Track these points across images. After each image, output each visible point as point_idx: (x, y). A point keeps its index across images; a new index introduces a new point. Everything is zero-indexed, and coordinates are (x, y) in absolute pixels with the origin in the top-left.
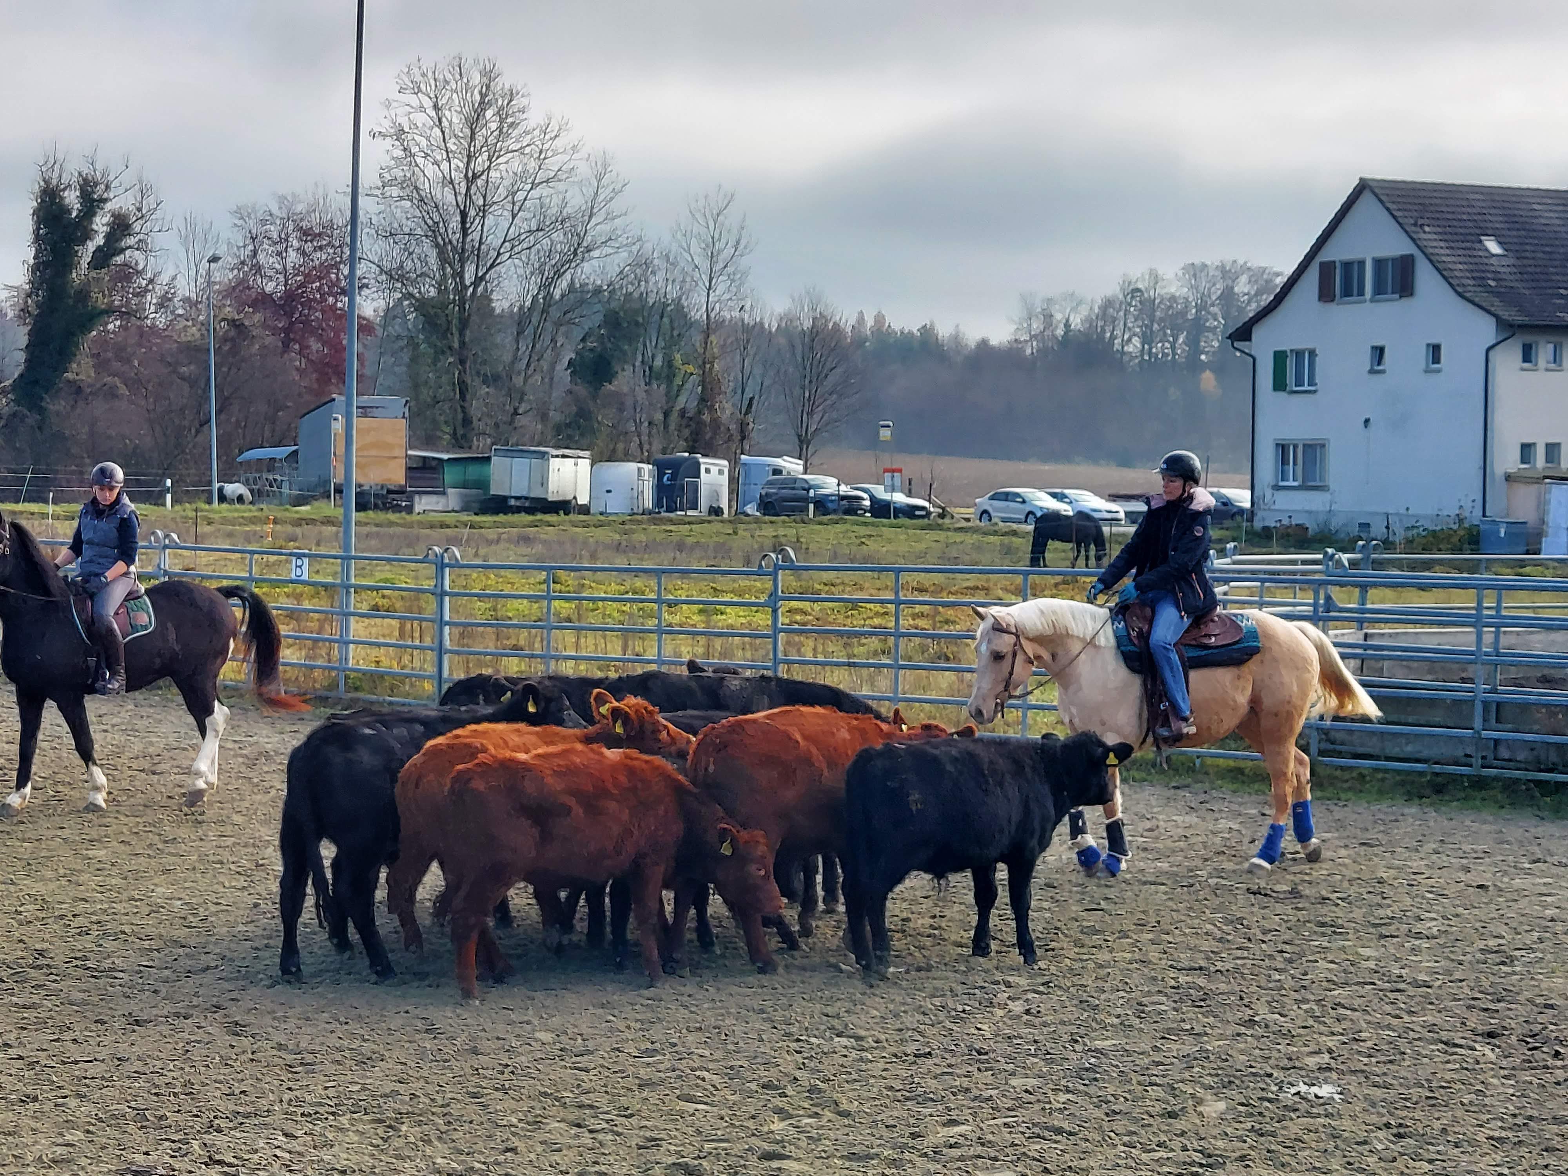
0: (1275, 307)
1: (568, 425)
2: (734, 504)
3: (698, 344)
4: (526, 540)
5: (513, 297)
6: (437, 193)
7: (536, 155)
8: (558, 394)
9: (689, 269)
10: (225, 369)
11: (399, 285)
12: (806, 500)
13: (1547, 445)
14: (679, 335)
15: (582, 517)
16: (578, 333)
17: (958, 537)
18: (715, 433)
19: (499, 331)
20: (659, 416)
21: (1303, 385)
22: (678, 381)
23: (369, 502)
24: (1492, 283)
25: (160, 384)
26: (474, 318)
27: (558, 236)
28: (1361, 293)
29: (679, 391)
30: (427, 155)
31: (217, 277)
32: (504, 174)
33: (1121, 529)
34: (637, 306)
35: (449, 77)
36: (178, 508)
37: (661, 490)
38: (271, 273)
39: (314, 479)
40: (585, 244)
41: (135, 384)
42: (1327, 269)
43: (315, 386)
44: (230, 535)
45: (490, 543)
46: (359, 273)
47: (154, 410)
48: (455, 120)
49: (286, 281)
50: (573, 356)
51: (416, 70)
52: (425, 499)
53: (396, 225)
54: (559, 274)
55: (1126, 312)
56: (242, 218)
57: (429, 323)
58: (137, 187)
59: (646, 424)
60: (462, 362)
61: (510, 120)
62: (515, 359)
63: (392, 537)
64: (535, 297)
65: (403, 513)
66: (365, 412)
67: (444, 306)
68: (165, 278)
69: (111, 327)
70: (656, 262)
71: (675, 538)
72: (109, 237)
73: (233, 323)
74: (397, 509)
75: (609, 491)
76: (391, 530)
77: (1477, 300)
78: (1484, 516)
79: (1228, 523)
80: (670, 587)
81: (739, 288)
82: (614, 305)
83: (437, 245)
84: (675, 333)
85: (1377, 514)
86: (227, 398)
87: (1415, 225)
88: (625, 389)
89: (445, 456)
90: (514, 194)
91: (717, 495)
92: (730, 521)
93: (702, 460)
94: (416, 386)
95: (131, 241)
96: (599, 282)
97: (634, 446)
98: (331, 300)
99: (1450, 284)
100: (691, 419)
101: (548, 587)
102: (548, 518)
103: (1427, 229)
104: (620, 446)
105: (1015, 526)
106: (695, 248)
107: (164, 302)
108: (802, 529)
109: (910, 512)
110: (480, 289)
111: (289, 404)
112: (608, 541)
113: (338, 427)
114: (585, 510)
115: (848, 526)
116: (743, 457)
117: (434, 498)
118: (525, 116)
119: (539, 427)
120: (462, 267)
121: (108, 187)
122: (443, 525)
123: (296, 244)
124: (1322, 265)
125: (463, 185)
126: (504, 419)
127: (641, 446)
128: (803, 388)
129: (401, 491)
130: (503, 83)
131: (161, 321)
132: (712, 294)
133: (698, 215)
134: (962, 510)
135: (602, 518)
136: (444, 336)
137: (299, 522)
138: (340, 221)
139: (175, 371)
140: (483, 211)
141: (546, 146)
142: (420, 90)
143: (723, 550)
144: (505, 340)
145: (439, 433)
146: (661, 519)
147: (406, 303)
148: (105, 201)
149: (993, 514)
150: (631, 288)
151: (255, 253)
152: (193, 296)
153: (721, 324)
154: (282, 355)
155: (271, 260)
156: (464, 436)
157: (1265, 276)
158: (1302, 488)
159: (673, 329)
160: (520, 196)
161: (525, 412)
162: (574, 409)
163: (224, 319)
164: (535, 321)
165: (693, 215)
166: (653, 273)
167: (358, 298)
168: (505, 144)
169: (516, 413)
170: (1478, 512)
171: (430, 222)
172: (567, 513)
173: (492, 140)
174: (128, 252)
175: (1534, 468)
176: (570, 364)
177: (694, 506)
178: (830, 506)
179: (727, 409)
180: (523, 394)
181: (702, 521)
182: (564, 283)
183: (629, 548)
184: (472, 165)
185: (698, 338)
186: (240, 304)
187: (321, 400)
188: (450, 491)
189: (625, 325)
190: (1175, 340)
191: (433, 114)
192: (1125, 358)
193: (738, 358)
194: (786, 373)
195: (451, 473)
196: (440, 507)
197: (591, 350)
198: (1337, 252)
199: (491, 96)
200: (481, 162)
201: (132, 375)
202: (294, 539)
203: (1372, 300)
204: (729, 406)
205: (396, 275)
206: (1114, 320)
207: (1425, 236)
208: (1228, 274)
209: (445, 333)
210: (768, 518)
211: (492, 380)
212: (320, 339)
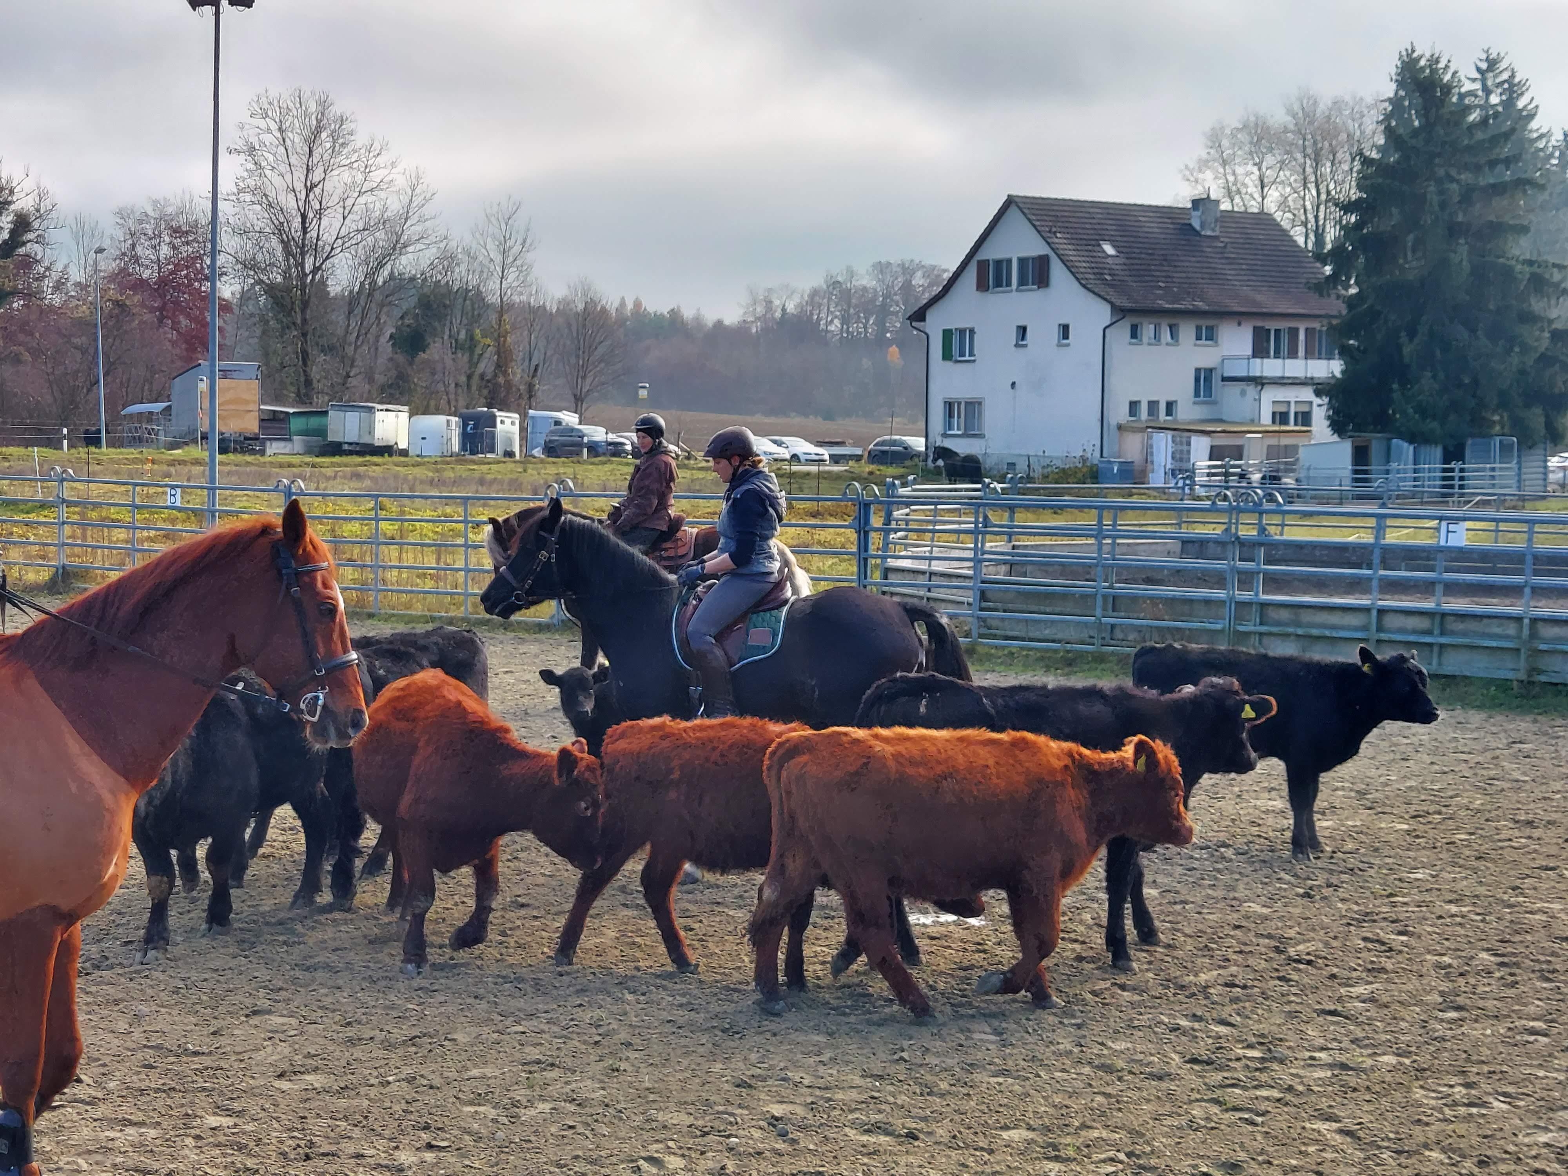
0: (943, 296)
1: (390, 386)
2: (524, 449)
3: (494, 322)
4: (357, 476)
5: (345, 283)
6: (282, 198)
7: (362, 169)
8: (382, 361)
9: (486, 262)
10: (110, 340)
11: (252, 273)
12: (581, 445)
13: (1149, 402)
14: (479, 315)
15: (402, 459)
16: (398, 313)
17: (700, 475)
18: (508, 393)
19: (334, 310)
20: (463, 379)
21: (964, 356)
22: (478, 351)
23: (229, 447)
24: (1108, 277)
25: (57, 352)
26: (313, 299)
27: (380, 235)
28: (1009, 284)
29: (479, 359)
30: (274, 168)
31: (102, 266)
32: (337, 184)
33: (827, 468)
34: (443, 291)
35: (291, 105)
36: (73, 451)
37: (465, 437)
38: (147, 262)
39: (185, 428)
40: (402, 241)
41: (36, 353)
42: (983, 266)
43: (185, 353)
44: (116, 473)
45: (328, 479)
46: (218, 263)
47: (53, 373)
48: (297, 140)
49: (160, 269)
50: (394, 330)
51: (264, 99)
52: (275, 444)
53: (249, 225)
54: (381, 265)
55: (830, 299)
56: (122, 218)
57: (277, 304)
58: (36, 192)
59: (453, 385)
60: (304, 335)
61: (341, 141)
62: (347, 332)
63: (248, 475)
64: (362, 284)
65: (258, 456)
66: (226, 374)
67: (288, 290)
68: (59, 266)
69: (15, 305)
70: (460, 256)
71: (477, 475)
72: (12, 232)
73: (117, 303)
74: (253, 452)
75: (423, 438)
76: (248, 469)
77: (1096, 290)
78: (1102, 456)
79: (908, 463)
80: (474, 513)
81: (526, 277)
82: (426, 290)
83: (282, 241)
84: (476, 313)
85: (1021, 456)
86: (113, 363)
87: (1050, 232)
88: (436, 357)
89: (291, 410)
90: (344, 200)
91: (510, 441)
92: (521, 462)
93: (498, 413)
94: (266, 355)
95: (31, 236)
96: (413, 272)
97: (443, 402)
98: (196, 284)
99: (1077, 279)
100: (488, 381)
101: (376, 514)
102: (375, 459)
103: (1059, 235)
104: (433, 403)
106: (491, 245)
107: (58, 286)
108: (579, 468)
110: (318, 277)
111: (163, 369)
112: (424, 477)
113: (203, 386)
114: (404, 453)
115: (614, 466)
116: (531, 411)
117: (281, 444)
118: (353, 138)
119: (367, 386)
120: (303, 259)
121: (12, 192)
122: (290, 465)
123: (167, 239)
124: (979, 262)
125: (304, 192)
126: (339, 381)
127: (449, 402)
128: (578, 357)
129: (256, 438)
130: (336, 110)
131: (57, 300)
132: (504, 282)
133: (493, 219)
135: (419, 459)
136: (289, 315)
137: (172, 463)
139: (69, 342)
140: (320, 213)
141: (370, 162)
142: (267, 116)
144: (339, 317)
145: (285, 392)
146: (465, 461)
147: (257, 288)
148: (10, 203)
150: (439, 277)
151: (133, 246)
152: (83, 281)
153: (511, 306)
154: (158, 329)
155: (147, 252)
156: (306, 395)
157: (935, 272)
158: (965, 435)
159: (473, 309)
160: (349, 202)
161: (355, 376)
162: (394, 373)
163: (109, 300)
164: (362, 303)
165: (489, 221)
166: (458, 264)
167: (218, 283)
168: (338, 160)
169: (348, 376)
170: (1097, 454)
171: (276, 222)
172: (390, 455)
173: (326, 157)
174: (29, 245)
175: (1139, 420)
176: (391, 337)
177: (492, 450)
178: (600, 450)
179: (517, 373)
180: (353, 361)
181: (498, 462)
182: (385, 272)
183: (441, 483)
184: (310, 176)
185: (494, 317)
186: (122, 288)
187: (190, 365)
188: (295, 438)
189: (435, 306)
190: (867, 321)
191: (278, 135)
192: (829, 335)
193: (526, 333)
194: (564, 346)
195: (296, 424)
196: (287, 451)
197: (408, 326)
198: (990, 253)
199: (325, 121)
200: (317, 175)
201: (34, 344)
202: (168, 475)
203: (1017, 290)
204: (519, 371)
205: (249, 265)
206: (820, 305)
207: (1057, 241)
208: (907, 270)
209: (289, 312)
210: (551, 459)
211: (329, 349)
212: (188, 316)
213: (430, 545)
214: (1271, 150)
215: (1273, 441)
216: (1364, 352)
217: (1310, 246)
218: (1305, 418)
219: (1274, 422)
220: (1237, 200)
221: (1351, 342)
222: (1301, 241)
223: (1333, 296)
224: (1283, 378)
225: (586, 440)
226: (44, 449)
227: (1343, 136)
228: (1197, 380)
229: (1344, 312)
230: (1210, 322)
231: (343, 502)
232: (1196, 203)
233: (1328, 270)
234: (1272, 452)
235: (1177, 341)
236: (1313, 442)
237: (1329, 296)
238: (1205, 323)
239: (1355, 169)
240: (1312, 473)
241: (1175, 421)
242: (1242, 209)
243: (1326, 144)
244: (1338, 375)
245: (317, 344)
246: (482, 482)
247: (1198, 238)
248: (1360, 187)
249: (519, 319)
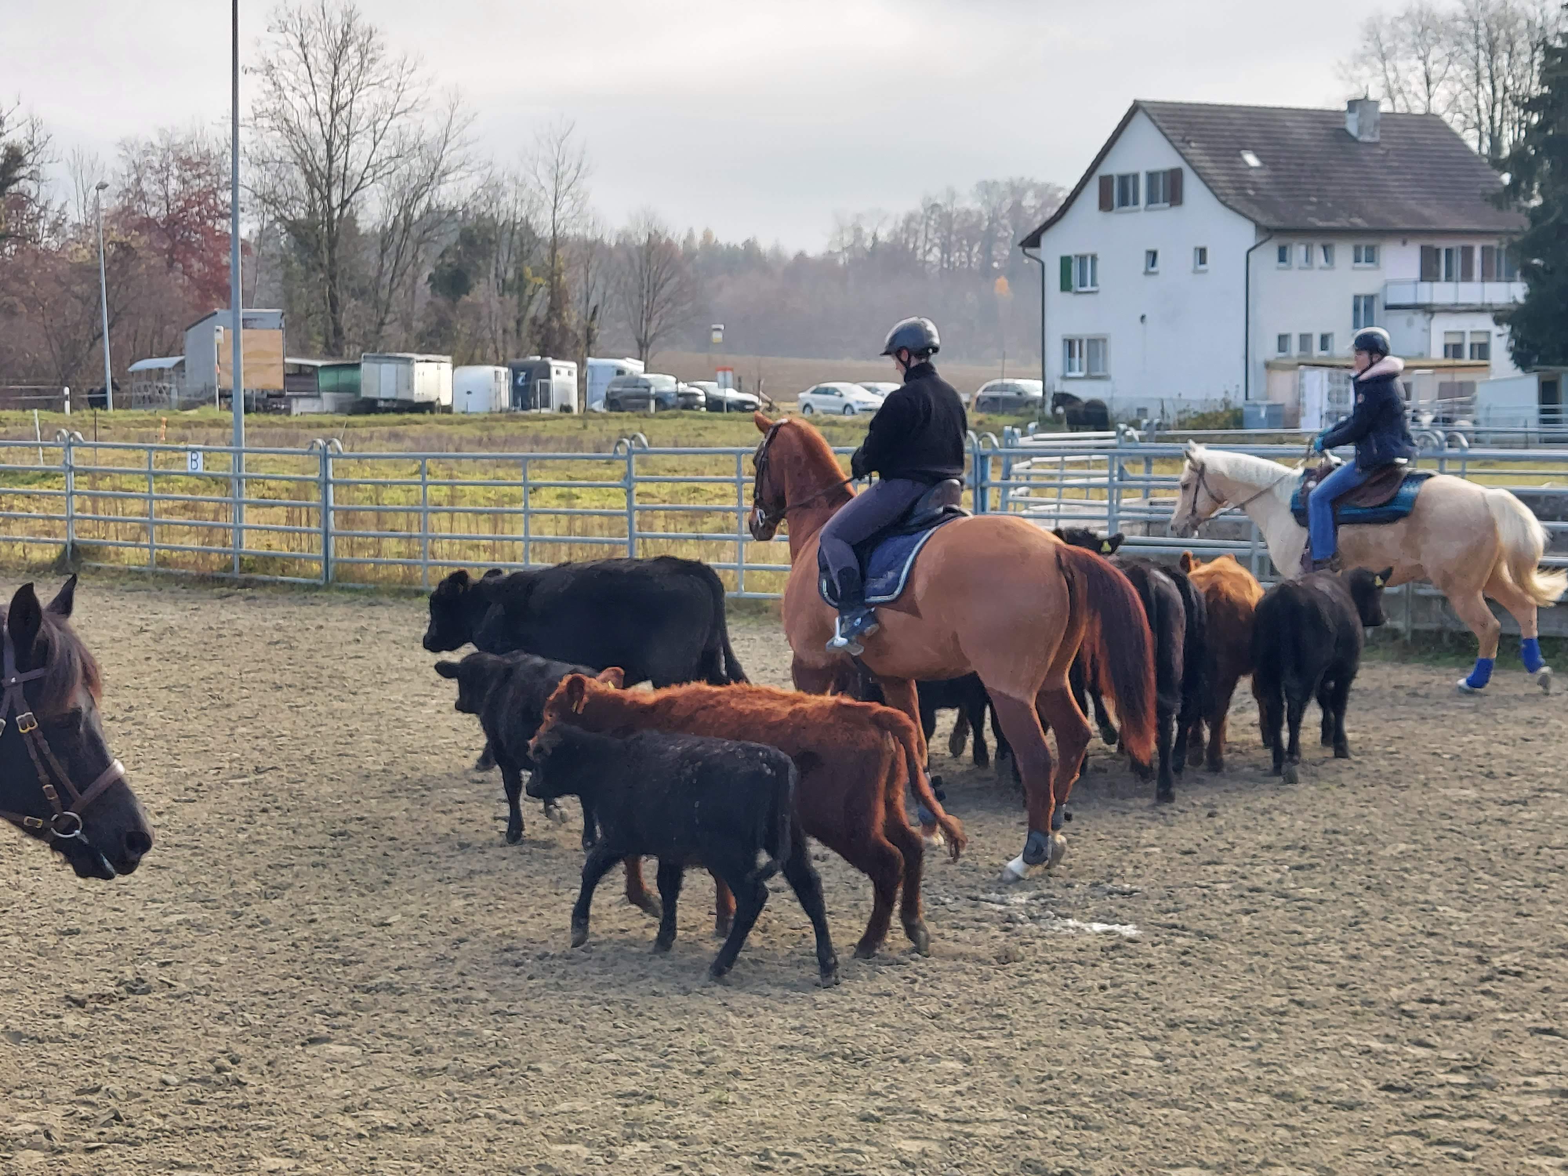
0: (1061, 218)
1: (430, 334)
2: (582, 402)
3: (546, 259)
4: (396, 437)
5: (377, 217)
6: (304, 123)
7: (395, 88)
8: (419, 306)
9: (536, 190)
10: (115, 287)
11: (272, 208)
12: (648, 397)
13: (1301, 335)
14: (529, 251)
15: (446, 416)
16: (437, 250)
18: (563, 339)
19: (364, 249)
20: (512, 325)
21: (1086, 286)
22: (528, 291)
23: (255, 405)
24: (1251, 192)
25: (56, 302)
26: (341, 237)
27: (416, 162)
28: (1136, 203)
29: (529, 301)
30: (294, 89)
31: (104, 204)
32: (366, 106)
34: (488, 224)
35: (313, 16)
36: (76, 413)
37: (516, 390)
38: (153, 199)
39: (200, 386)
40: (441, 168)
41: (32, 303)
42: (1106, 183)
43: (198, 301)
44: (126, 437)
45: (363, 440)
47: (51, 326)
48: (320, 56)
49: (168, 206)
50: (433, 270)
51: (282, 10)
52: (302, 402)
53: (267, 154)
54: (418, 196)
55: (928, 225)
56: (125, 149)
57: (301, 243)
58: (28, 122)
59: (501, 332)
60: (333, 277)
61: (370, 56)
62: (380, 273)
63: (274, 436)
64: (396, 218)
65: (283, 416)
67: (313, 227)
68: (56, 206)
69: (7, 250)
70: (506, 184)
71: (531, 433)
73: (121, 246)
74: (277, 411)
75: (469, 393)
76: (274, 430)
77: (1238, 208)
78: (1247, 399)
79: (1022, 410)
81: (581, 206)
82: (468, 224)
83: (306, 171)
84: (525, 248)
85: (1152, 399)
86: (117, 314)
87: (1183, 141)
88: (481, 300)
89: (319, 363)
90: (375, 123)
91: (566, 394)
92: (579, 418)
93: (553, 363)
94: (290, 300)
95: (23, 172)
96: (454, 204)
97: (490, 352)
98: (210, 223)
99: (1215, 195)
100: (541, 326)
101: (423, 478)
102: (415, 417)
103: (1193, 145)
104: (478, 352)
105: (835, 417)
106: (542, 171)
107: (55, 228)
108: (646, 423)
109: (741, 406)
110: (346, 211)
111: (175, 318)
112: (470, 436)
113: (219, 337)
114: (448, 409)
115: (686, 420)
116: (590, 359)
117: (309, 402)
118: (383, 52)
119: (404, 335)
120: (330, 191)
122: (320, 425)
123: (176, 172)
124: (1101, 178)
125: (329, 116)
126: (373, 329)
128: (641, 296)
129: (280, 395)
130: (364, 21)
131: (54, 244)
132: (557, 213)
133: (543, 141)
134: (788, 404)
135: (464, 417)
136: (315, 254)
137: (187, 425)
138: (216, 151)
139: (68, 290)
140: (347, 140)
141: (404, 80)
142: (286, 29)
143: (575, 443)
144: (370, 256)
145: (312, 343)
146: (518, 417)
147: (279, 224)
149: (814, 406)
150: (483, 209)
151: (138, 180)
152: (83, 221)
153: (565, 240)
154: (167, 273)
155: (154, 188)
156: (335, 345)
157: (1049, 191)
158: (1088, 378)
159: (522, 245)
160: (380, 126)
161: (391, 323)
162: (434, 319)
163: (111, 243)
164: (397, 238)
165: (539, 142)
166: (504, 194)
168: (367, 78)
169: (382, 323)
170: (1241, 396)
171: (298, 150)
172: (432, 412)
173: (354, 75)
174: (22, 182)
175: (1289, 357)
176: (431, 278)
177: (546, 404)
178: (670, 402)
179: (573, 317)
180: (388, 306)
181: (554, 418)
182: (422, 205)
183: (491, 442)
184: (336, 98)
185: (546, 253)
186: (127, 228)
187: (205, 315)
188: (324, 395)
189: (479, 242)
190: (971, 249)
191: (299, 51)
192: (927, 266)
193: (582, 271)
194: (626, 284)
195: (325, 379)
196: (315, 409)
197: (449, 265)
198: (1114, 167)
199: (352, 34)
200: (344, 95)
201: (30, 294)
202: (184, 439)
203: (1146, 209)
204: (574, 314)
205: (269, 200)
206: (916, 232)
207: (1191, 151)
208: (1017, 190)
209: (315, 251)
210: (614, 414)
211: (360, 293)
212: (201, 259)
213: (481, 513)
214: (1438, 41)
215: (1446, 377)
216: (1552, 272)
217: (1485, 150)
218: (1482, 350)
219: (1446, 356)
220: (1399, 99)
221: (1536, 261)
222: (1473, 145)
223: (1514, 209)
224: (1456, 304)
225: (653, 391)
226: (43, 412)
227: (1522, 24)
228: (1356, 309)
229: (1527, 226)
230: (1370, 242)
231: (382, 465)
232: (1352, 104)
233: (1506, 178)
234: (1445, 390)
235: (1332, 264)
236: (1492, 378)
237: (1509, 208)
238: (1364, 242)
239: (1537, 62)
240: (1492, 414)
241: (1332, 357)
242: (1405, 110)
243: (1503, 33)
244: (1521, 300)
245: (347, 288)
246: (536, 440)
247: (1354, 145)
248: (1542, 83)
249: (575, 255)
